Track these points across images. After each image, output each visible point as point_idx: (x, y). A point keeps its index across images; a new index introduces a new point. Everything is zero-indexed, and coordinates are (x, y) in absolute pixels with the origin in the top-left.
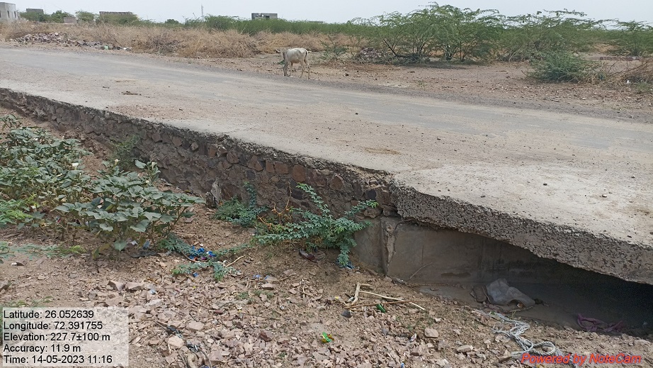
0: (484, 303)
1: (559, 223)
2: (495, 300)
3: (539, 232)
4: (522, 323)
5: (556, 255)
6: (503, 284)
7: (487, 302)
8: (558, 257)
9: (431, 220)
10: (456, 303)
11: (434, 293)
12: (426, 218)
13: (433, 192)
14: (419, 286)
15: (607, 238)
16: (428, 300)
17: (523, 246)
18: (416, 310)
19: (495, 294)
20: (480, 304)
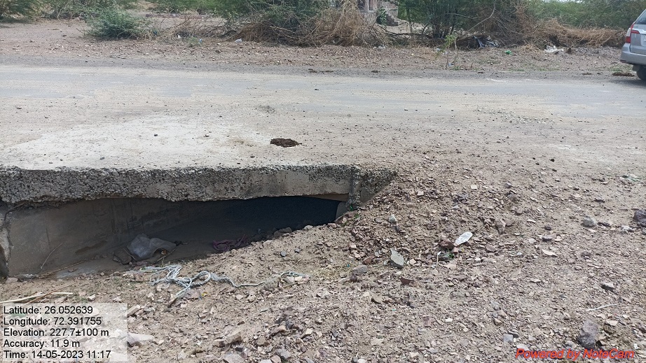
0: (131, 263)
1: (183, 167)
2: (140, 256)
3: (168, 179)
4: (174, 266)
5: (186, 196)
6: (144, 239)
7: (134, 261)
8: (189, 197)
9: (51, 197)
10: (102, 274)
11: (75, 274)
12: (43, 196)
13: (44, 165)
14: (55, 274)
15: (224, 169)
16: (72, 283)
17: (156, 196)
18: (63, 298)
19: (139, 251)
20: (127, 266)
